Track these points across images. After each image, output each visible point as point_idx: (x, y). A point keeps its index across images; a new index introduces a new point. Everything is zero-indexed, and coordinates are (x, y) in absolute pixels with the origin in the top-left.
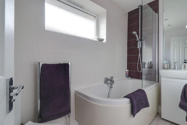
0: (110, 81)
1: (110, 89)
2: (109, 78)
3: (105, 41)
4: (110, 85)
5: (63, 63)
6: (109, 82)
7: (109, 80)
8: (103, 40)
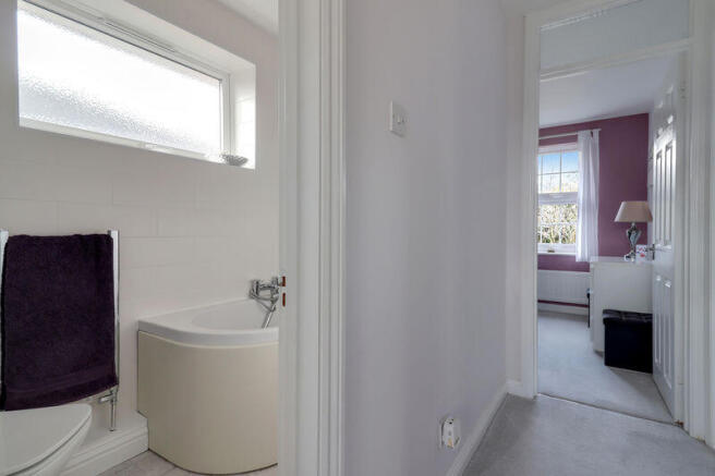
0: (268, 292)
1: (267, 315)
2: (266, 280)
3: (251, 165)
4: (268, 304)
5: (88, 233)
6: (265, 294)
7: (265, 288)
8: (245, 161)
